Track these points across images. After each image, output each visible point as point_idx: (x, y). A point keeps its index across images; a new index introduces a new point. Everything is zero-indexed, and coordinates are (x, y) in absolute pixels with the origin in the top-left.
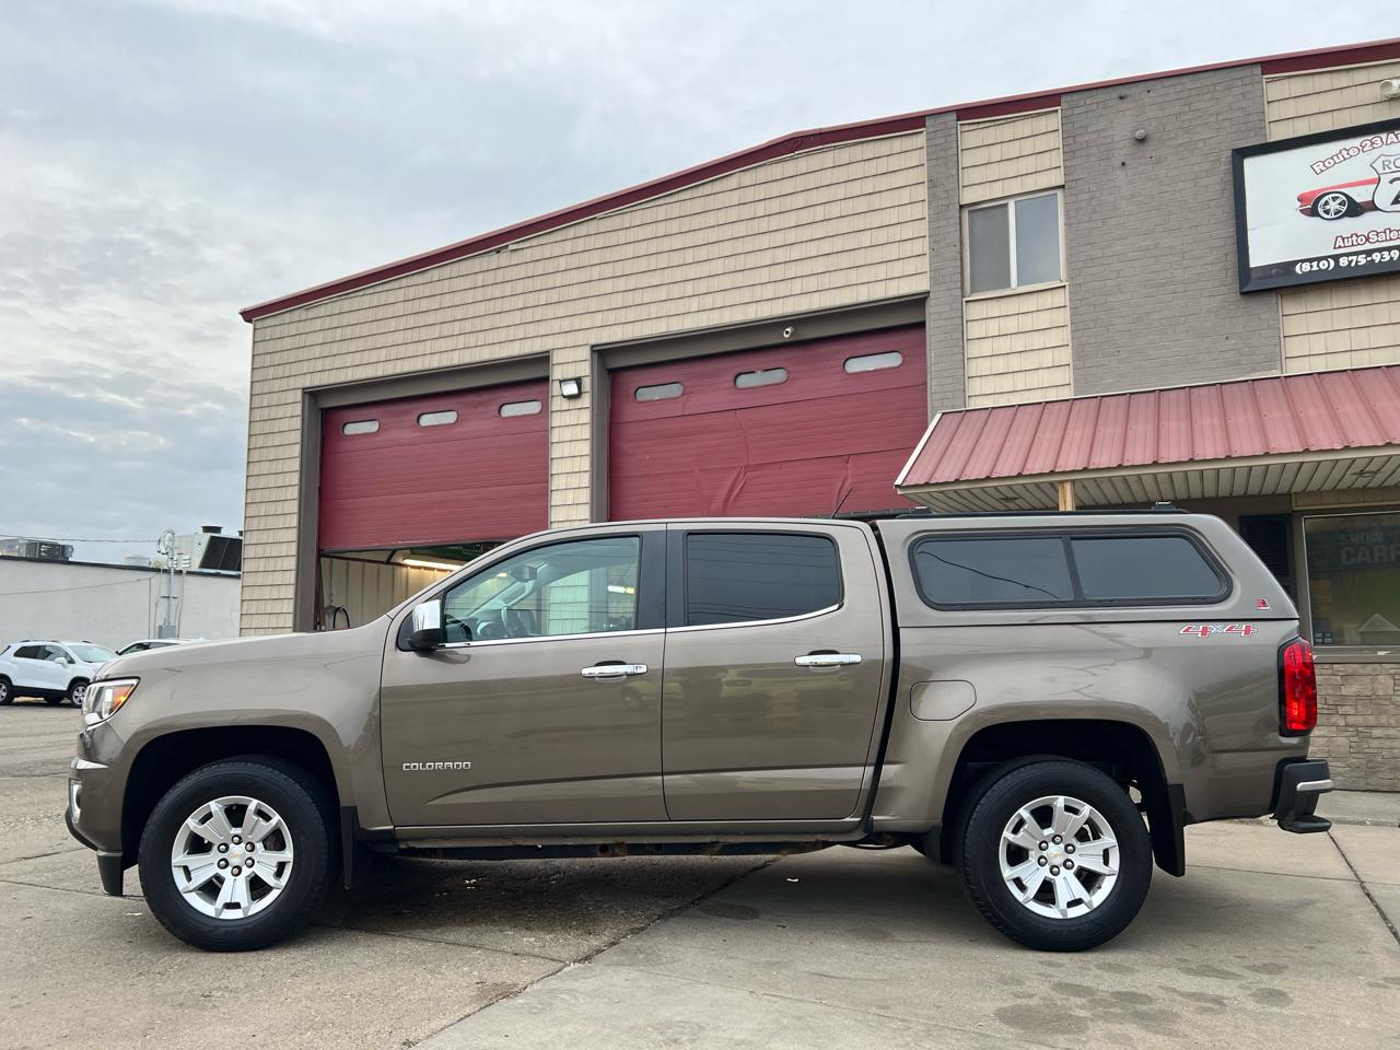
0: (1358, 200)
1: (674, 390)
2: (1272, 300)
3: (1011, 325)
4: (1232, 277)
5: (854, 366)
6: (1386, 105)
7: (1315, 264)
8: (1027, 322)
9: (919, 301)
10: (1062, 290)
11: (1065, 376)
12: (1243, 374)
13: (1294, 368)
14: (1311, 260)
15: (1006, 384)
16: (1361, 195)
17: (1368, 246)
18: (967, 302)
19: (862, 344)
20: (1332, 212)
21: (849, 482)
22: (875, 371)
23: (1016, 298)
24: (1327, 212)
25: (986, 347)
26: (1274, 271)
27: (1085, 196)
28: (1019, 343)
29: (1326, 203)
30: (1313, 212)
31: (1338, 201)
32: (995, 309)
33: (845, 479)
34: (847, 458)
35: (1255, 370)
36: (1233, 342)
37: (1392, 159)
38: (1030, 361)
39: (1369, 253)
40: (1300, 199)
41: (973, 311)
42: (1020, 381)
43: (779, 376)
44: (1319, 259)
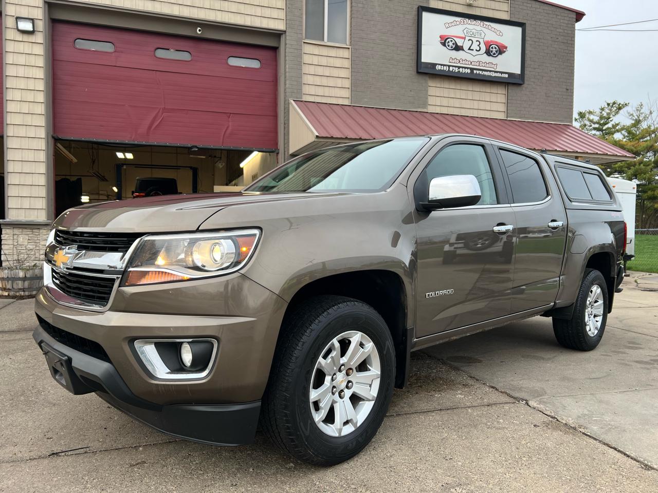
0: (459, 44)
1: (108, 48)
2: (427, 78)
3: (324, 61)
4: (414, 64)
5: (233, 62)
6: (466, 7)
7: (442, 67)
8: (332, 62)
9: (277, 35)
10: (347, 50)
11: (346, 93)
12: (416, 108)
13: (431, 109)
14: (441, 65)
15: (320, 91)
16: (460, 42)
17: (459, 65)
18: (304, 42)
19: (239, 50)
20: (450, 47)
21: (230, 128)
22: (245, 68)
23: (327, 48)
24: (449, 46)
25: (312, 69)
26: (429, 66)
27: (360, 5)
28: (327, 72)
29: (449, 42)
30: (444, 44)
31: (453, 42)
32: (316, 50)
33: (228, 127)
34: (229, 115)
35: (419, 108)
36: (412, 93)
37: (470, 31)
38: (331, 82)
39: (459, 67)
40: (440, 37)
41: (307, 49)
42: (327, 92)
43: (186, 56)
44: (444, 65)
